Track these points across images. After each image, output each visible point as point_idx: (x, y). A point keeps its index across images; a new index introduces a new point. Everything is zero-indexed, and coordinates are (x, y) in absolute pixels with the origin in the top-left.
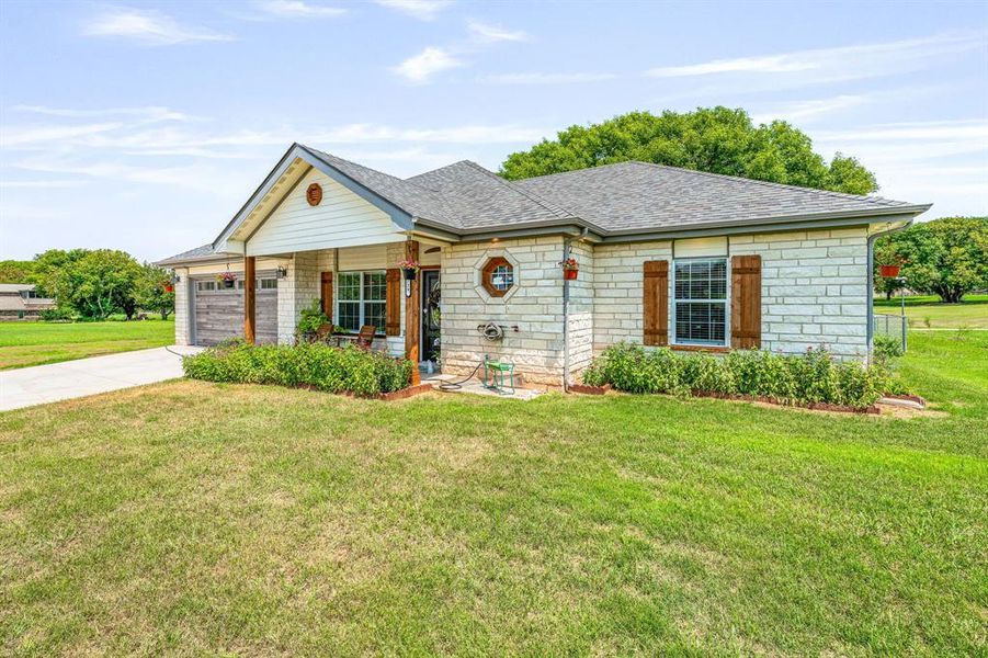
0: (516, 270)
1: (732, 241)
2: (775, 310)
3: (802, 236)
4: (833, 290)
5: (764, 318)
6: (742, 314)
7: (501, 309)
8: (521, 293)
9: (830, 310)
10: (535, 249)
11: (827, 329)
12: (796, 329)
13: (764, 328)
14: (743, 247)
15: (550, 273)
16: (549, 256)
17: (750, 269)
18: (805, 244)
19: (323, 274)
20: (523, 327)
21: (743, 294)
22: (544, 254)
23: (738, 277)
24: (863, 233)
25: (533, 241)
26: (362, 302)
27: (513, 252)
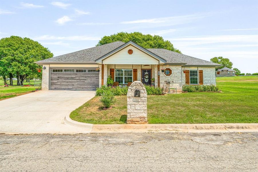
0: (172, 71)
1: (198, 68)
2: (205, 78)
3: (208, 68)
4: (212, 76)
5: (204, 80)
6: (201, 79)
7: (169, 78)
8: (174, 75)
9: (212, 78)
10: (176, 67)
11: (211, 81)
12: (208, 81)
13: (203, 81)
14: (200, 69)
15: (179, 72)
16: (179, 69)
17: (201, 72)
18: (208, 69)
19: (111, 69)
20: (174, 81)
21: (201, 76)
22: (178, 68)
23: (200, 73)
24: (215, 68)
25: (176, 66)
26: (124, 77)
27: (172, 68)
